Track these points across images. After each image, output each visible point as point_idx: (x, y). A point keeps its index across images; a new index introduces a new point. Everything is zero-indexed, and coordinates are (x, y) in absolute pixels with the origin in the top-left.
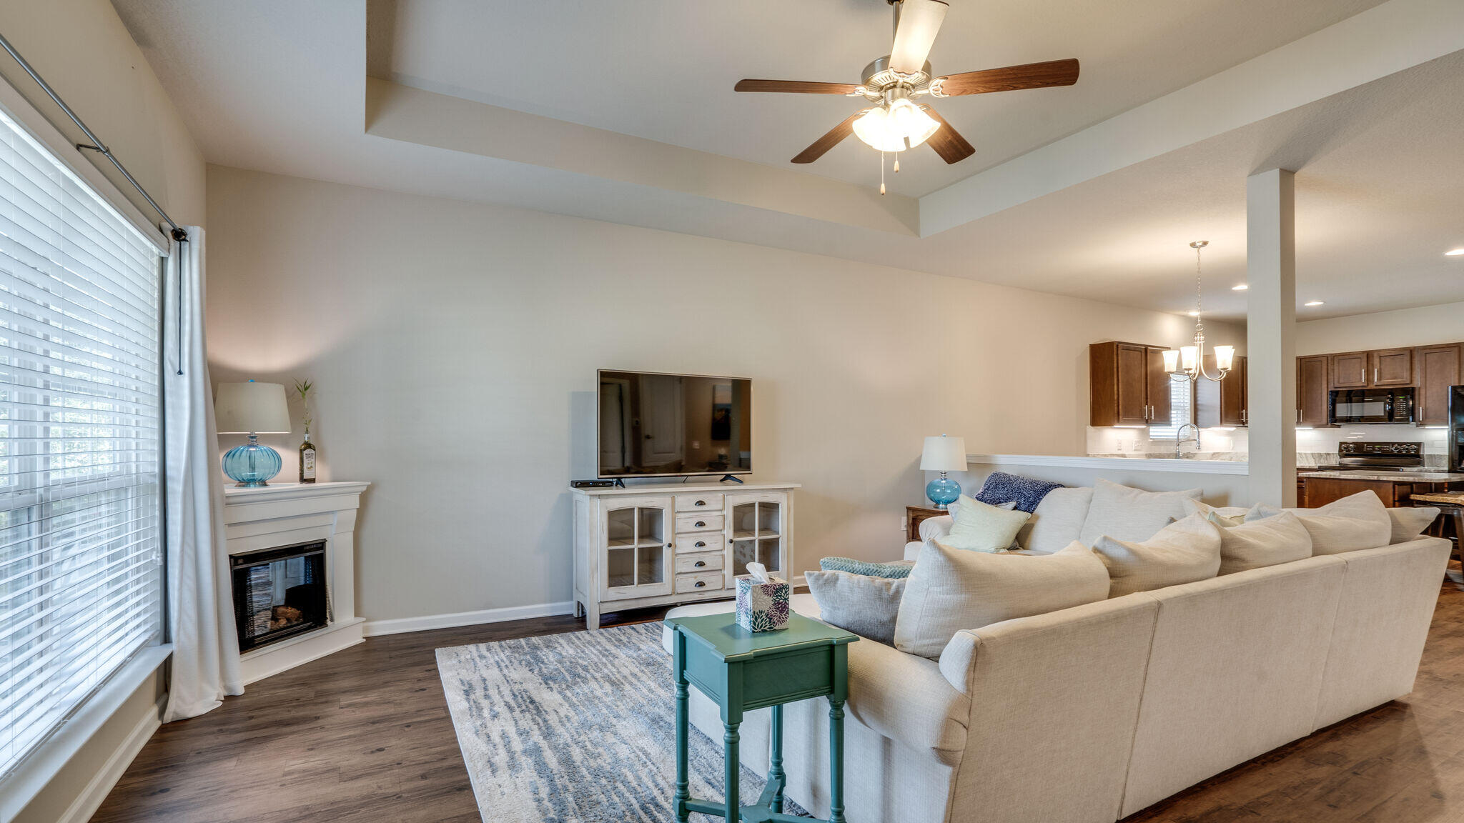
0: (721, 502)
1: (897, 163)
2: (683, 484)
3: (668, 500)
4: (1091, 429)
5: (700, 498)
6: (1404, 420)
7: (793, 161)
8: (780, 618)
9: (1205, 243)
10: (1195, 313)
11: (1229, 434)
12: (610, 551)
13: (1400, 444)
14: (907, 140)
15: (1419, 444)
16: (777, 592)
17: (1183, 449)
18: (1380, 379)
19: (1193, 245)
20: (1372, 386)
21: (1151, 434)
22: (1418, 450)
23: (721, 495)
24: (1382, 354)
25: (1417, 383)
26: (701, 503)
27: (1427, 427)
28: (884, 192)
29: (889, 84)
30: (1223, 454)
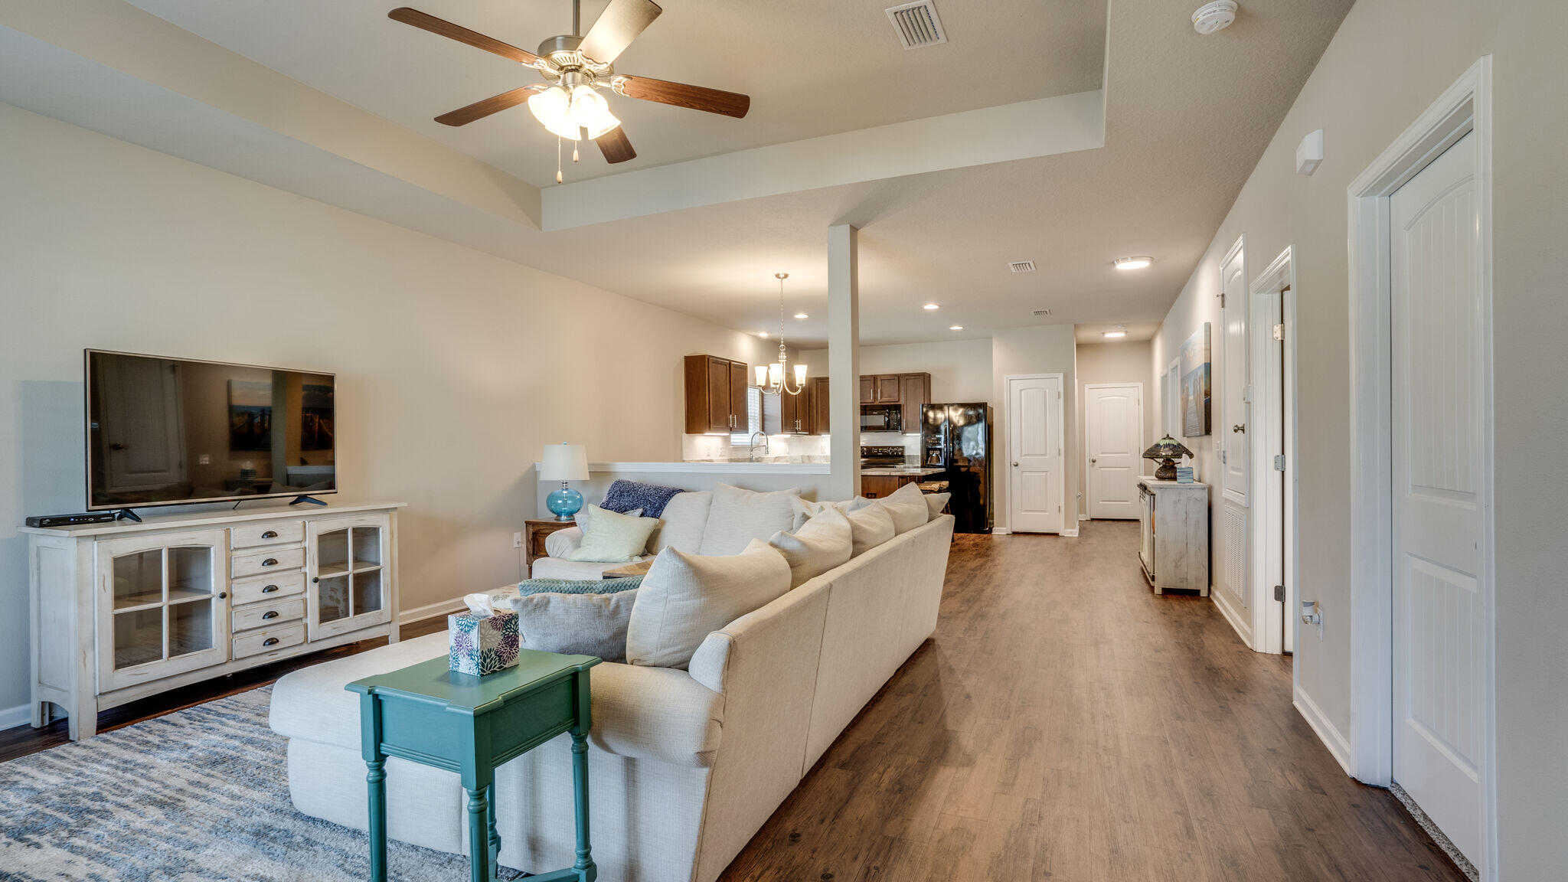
0: (301, 531)
1: (576, 152)
2: (232, 512)
3: (220, 534)
4: (685, 435)
5: (269, 527)
6: (895, 429)
7: (436, 119)
8: (510, 653)
9: (786, 276)
10: (764, 335)
11: (786, 440)
12: (116, 616)
13: (893, 447)
14: (584, 131)
15: (903, 447)
16: (507, 624)
17: (756, 454)
18: (881, 397)
19: (778, 276)
20: (877, 403)
21: (732, 441)
22: (903, 452)
23: (300, 522)
24: (883, 378)
25: (902, 402)
26: (271, 534)
27: (907, 435)
28: (561, 180)
29: (571, 66)
30: (782, 457)
